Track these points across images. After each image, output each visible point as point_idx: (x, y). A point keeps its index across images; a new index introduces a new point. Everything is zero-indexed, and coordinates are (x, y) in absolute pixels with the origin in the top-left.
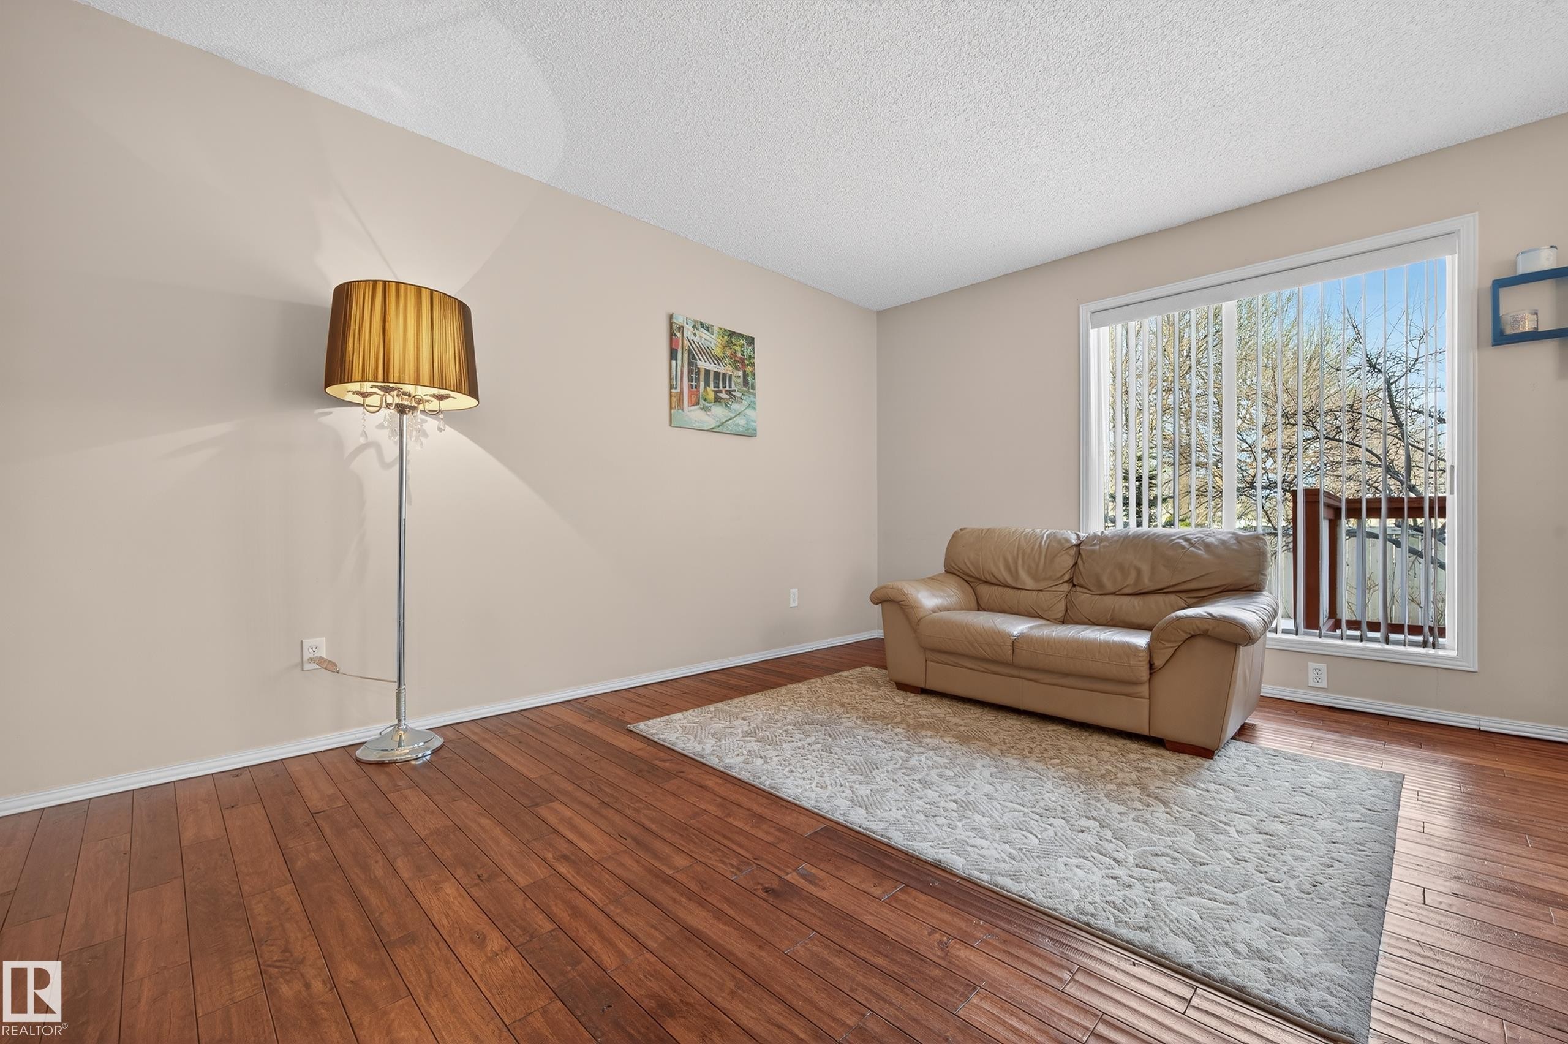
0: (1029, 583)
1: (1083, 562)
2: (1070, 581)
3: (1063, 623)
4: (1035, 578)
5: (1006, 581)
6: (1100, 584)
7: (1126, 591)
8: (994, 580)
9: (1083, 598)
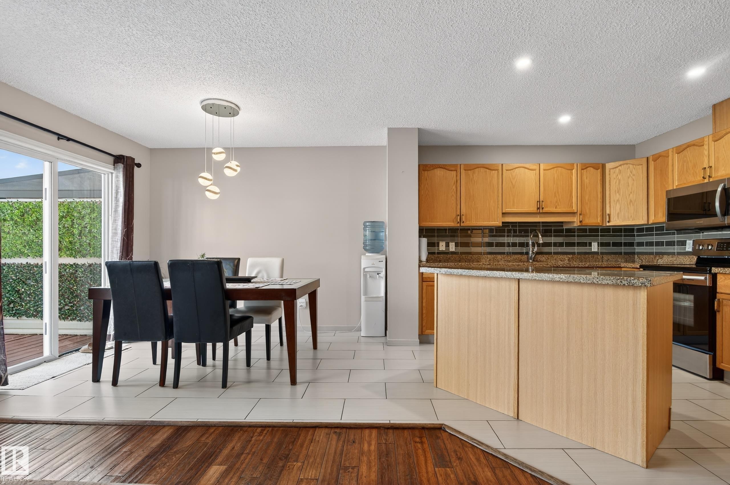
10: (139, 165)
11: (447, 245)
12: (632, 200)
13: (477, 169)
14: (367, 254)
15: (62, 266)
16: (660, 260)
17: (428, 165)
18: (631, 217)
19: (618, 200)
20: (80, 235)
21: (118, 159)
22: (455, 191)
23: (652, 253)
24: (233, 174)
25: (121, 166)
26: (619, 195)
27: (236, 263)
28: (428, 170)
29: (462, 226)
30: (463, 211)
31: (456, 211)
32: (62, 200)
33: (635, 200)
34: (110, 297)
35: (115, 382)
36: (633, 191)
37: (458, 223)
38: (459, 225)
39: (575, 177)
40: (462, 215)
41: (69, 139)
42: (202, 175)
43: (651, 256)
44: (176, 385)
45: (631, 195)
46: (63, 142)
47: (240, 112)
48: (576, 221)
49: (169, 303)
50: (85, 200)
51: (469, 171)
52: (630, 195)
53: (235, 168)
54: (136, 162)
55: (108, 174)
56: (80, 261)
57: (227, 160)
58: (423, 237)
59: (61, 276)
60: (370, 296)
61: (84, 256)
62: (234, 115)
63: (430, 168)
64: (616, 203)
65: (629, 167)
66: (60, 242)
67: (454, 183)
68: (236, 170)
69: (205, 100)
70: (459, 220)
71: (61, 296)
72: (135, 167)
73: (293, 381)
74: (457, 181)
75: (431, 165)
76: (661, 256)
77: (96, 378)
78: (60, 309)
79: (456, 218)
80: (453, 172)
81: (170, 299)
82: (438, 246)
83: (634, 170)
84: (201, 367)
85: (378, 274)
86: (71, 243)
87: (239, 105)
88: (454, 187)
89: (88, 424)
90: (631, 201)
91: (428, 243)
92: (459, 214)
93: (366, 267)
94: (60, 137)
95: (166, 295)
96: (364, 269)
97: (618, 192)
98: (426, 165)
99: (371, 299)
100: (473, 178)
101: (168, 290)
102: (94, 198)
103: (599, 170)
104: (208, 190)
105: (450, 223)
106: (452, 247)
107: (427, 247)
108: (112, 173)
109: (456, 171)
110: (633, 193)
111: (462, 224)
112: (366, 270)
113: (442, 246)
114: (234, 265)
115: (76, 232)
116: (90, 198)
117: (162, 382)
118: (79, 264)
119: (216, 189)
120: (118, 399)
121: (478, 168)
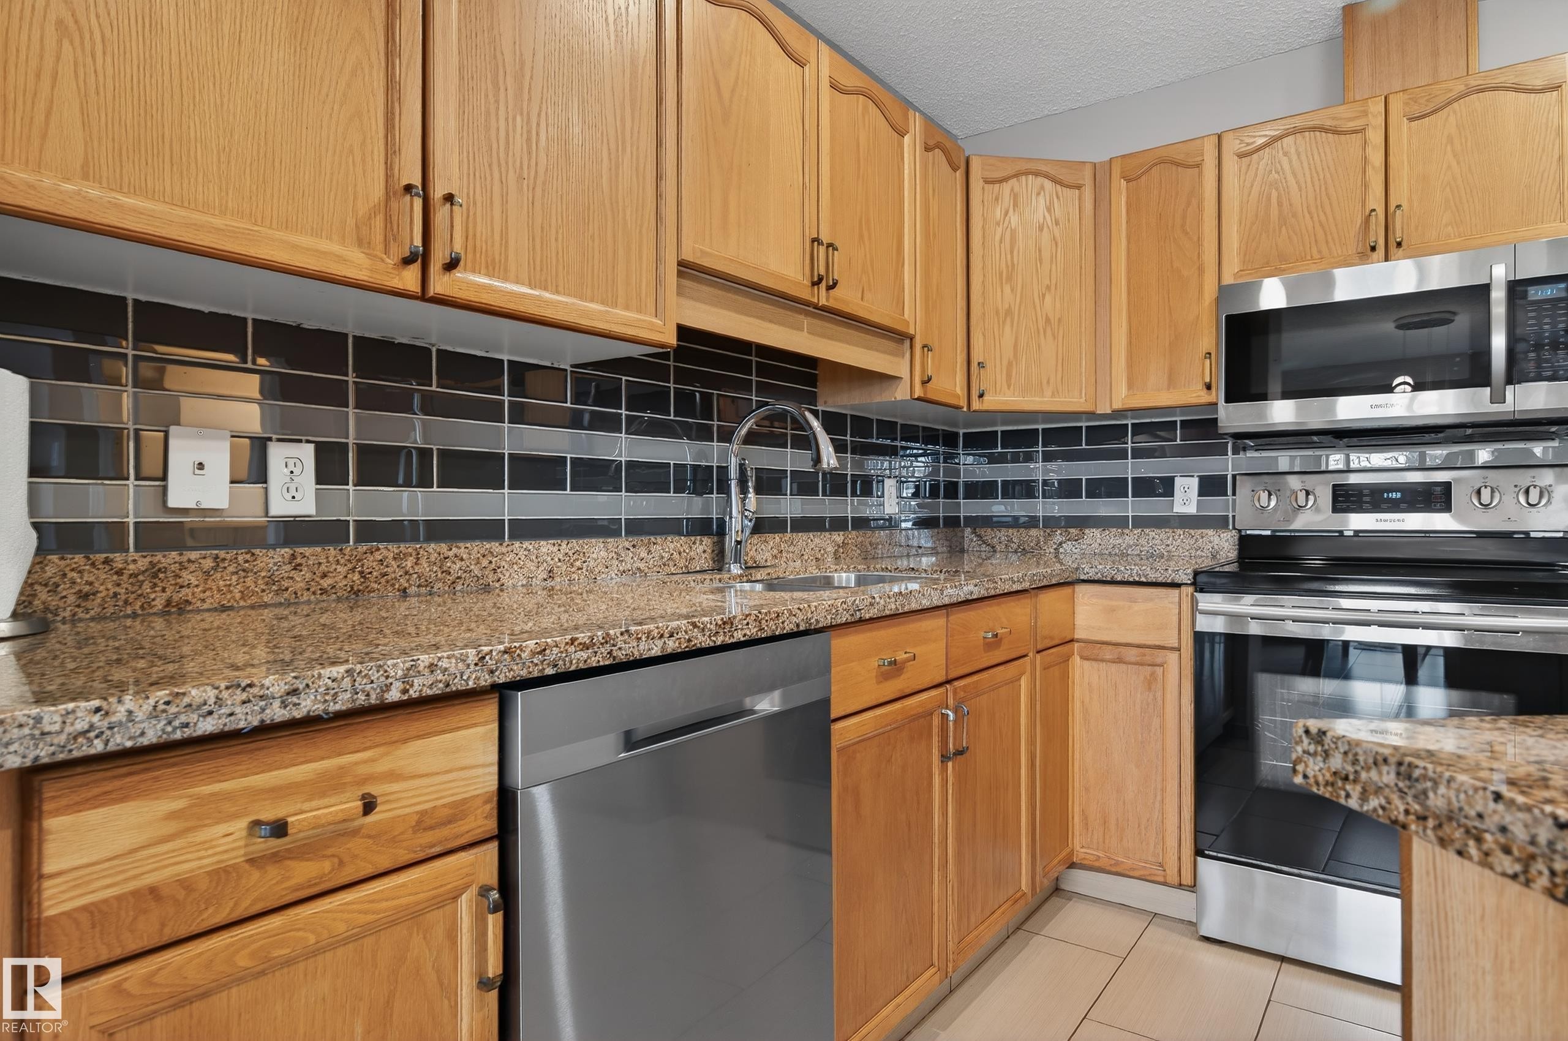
11: (248, 467)
12: (1051, 316)
16: (1068, 546)
18: (1048, 382)
19: (1009, 312)
23: (1032, 522)
26: (1012, 290)
33: (1060, 320)
36: (1054, 282)
39: (909, 168)
43: (1034, 532)
45: (1048, 298)
48: (904, 373)
52: (1044, 296)
64: (1004, 322)
65: (1042, 187)
76: (1072, 530)
82: (156, 468)
83: (1055, 200)
90: (1048, 320)
92: (417, 181)
97: (1009, 278)
103: (958, 172)
106: (292, 486)
110: (1053, 288)
113: (200, 476)
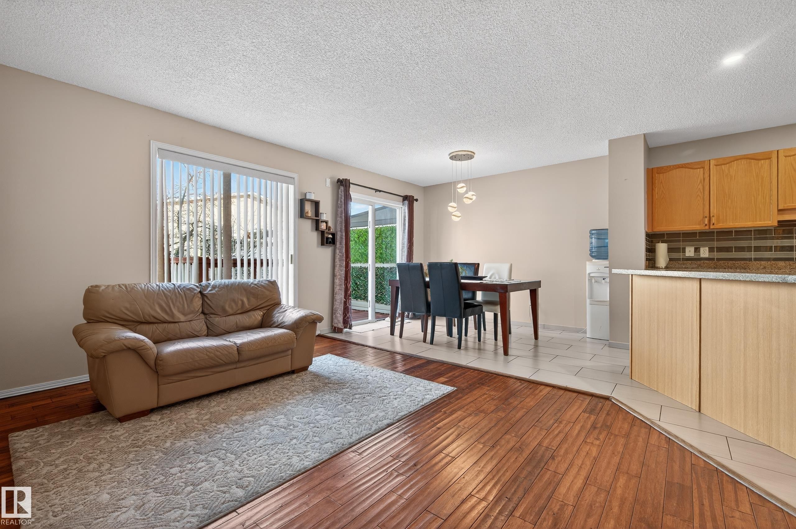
0: (182, 318)
1: (210, 300)
2: (203, 312)
3: (207, 336)
4: (184, 314)
5: (167, 320)
6: (224, 310)
7: (239, 312)
8: (153, 320)
9: (216, 320)
10: (417, 200)
11: (697, 250)
13: (735, 162)
14: (593, 260)
15: (377, 268)
17: (665, 167)
20: (386, 248)
21: (406, 198)
22: (702, 191)
24: (469, 202)
25: (406, 202)
27: (476, 267)
28: (663, 173)
29: (711, 229)
30: (714, 211)
31: (704, 212)
32: (376, 227)
34: (399, 285)
35: (401, 336)
37: (706, 225)
38: (707, 227)
40: (711, 216)
41: (380, 191)
42: (450, 204)
44: (432, 342)
46: (378, 193)
47: (475, 156)
49: (429, 290)
50: (388, 225)
51: (723, 166)
53: (471, 197)
54: (415, 198)
55: (400, 209)
56: (386, 265)
57: (466, 192)
58: (662, 243)
59: (376, 275)
60: (596, 300)
61: (387, 262)
62: (471, 158)
63: (666, 170)
66: (376, 253)
67: (701, 182)
68: (471, 199)
69: (451, 153)
70: (706, 223)
71: (377, 288)
72: (415, 201)
73: (506, 353)
74: (704, 179)
75: (667, 167)
77: (392, 333)
78: (376, 296)
79: (703, 220)
80: (698, 170)
81: (429, 288)
82: (684, 251)
84: (449, 337)
85: (604, 279)
86: (381, 253)
87: (474, 152)
88: (700, 187)
89: (388, 351)
91: (668, 248)
92: (708, 216)
93: (592, 272)
94: (377, 190)
95: (427, 285)
96: (589, 274)
98: (661, 167)
99: (596, 302)
100: (729, 172)
101: (428, 282)
102: (393, 224)
104: (453, 215)
105: (695, 226)
106: (704, 253)
107: (668, 253)
108: (402, 208)
109: (703, 168)
111: (712, 227)
112: (591, 275)
113: (690, 252)
114: (475, 268)
115: (384, 246)
116: (391, 224)
117: (425, 341)
118: (385, 267)
119: (458, 214)
120: (402, 344)
121: (737, 160)
